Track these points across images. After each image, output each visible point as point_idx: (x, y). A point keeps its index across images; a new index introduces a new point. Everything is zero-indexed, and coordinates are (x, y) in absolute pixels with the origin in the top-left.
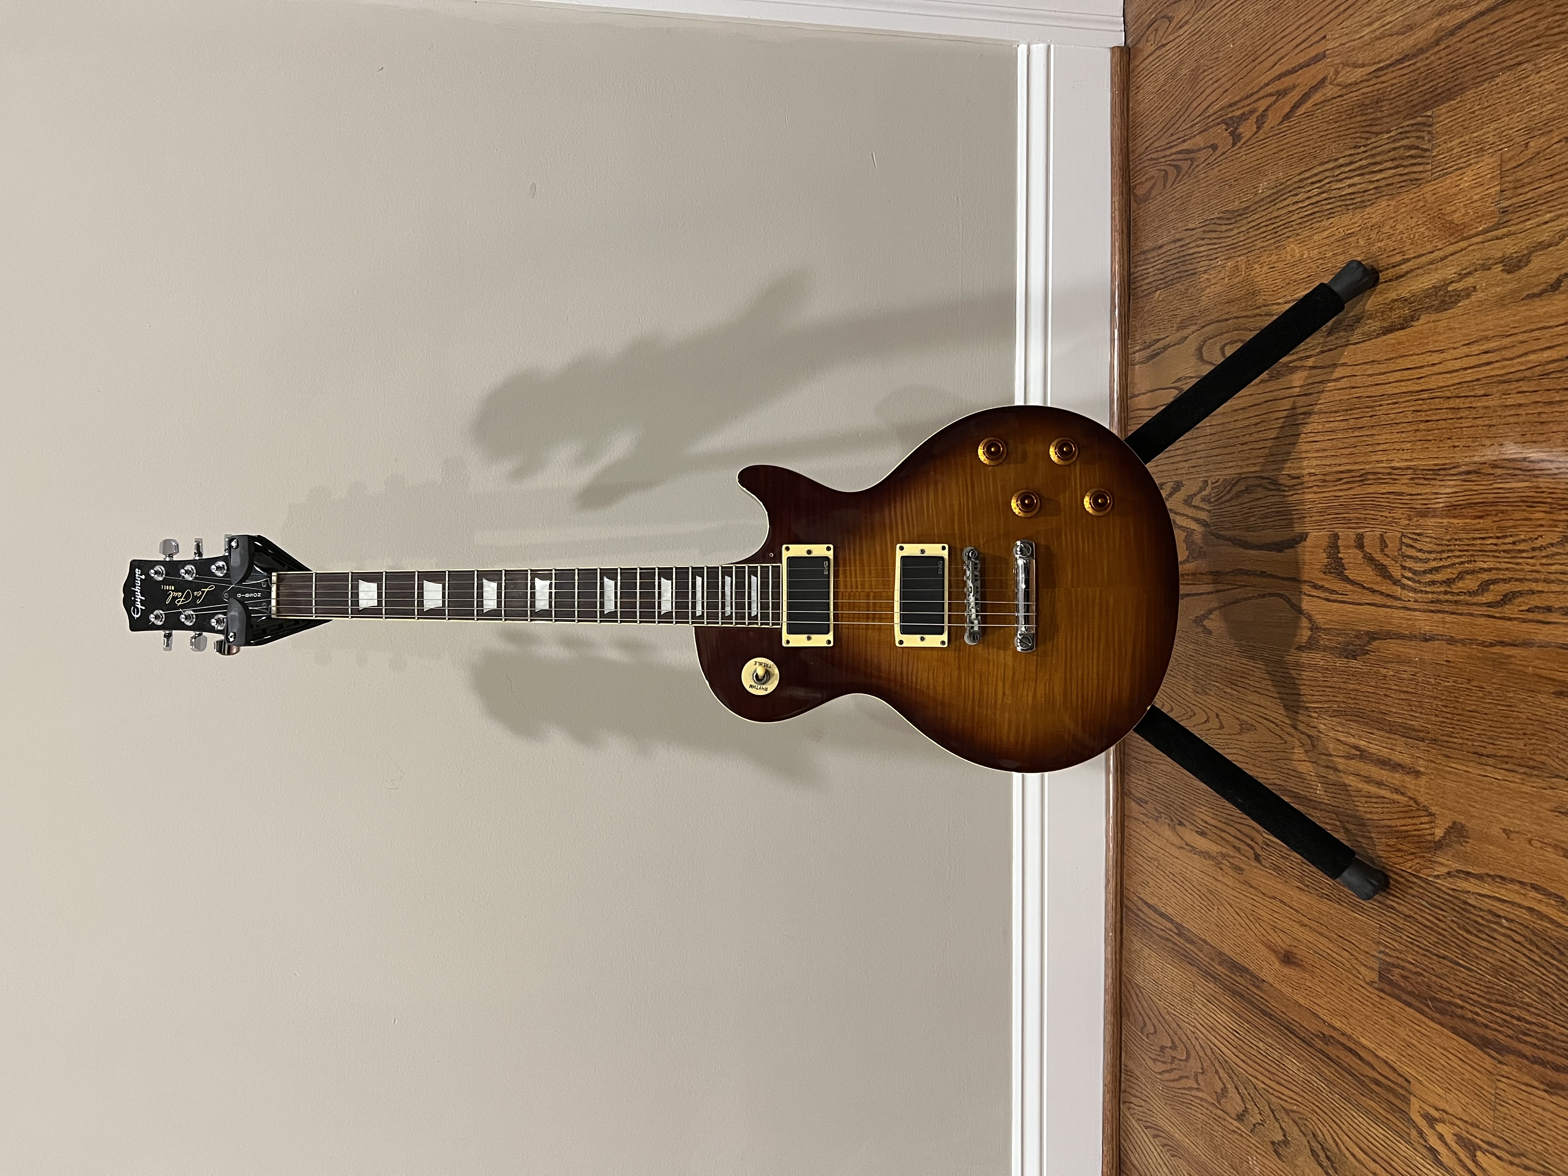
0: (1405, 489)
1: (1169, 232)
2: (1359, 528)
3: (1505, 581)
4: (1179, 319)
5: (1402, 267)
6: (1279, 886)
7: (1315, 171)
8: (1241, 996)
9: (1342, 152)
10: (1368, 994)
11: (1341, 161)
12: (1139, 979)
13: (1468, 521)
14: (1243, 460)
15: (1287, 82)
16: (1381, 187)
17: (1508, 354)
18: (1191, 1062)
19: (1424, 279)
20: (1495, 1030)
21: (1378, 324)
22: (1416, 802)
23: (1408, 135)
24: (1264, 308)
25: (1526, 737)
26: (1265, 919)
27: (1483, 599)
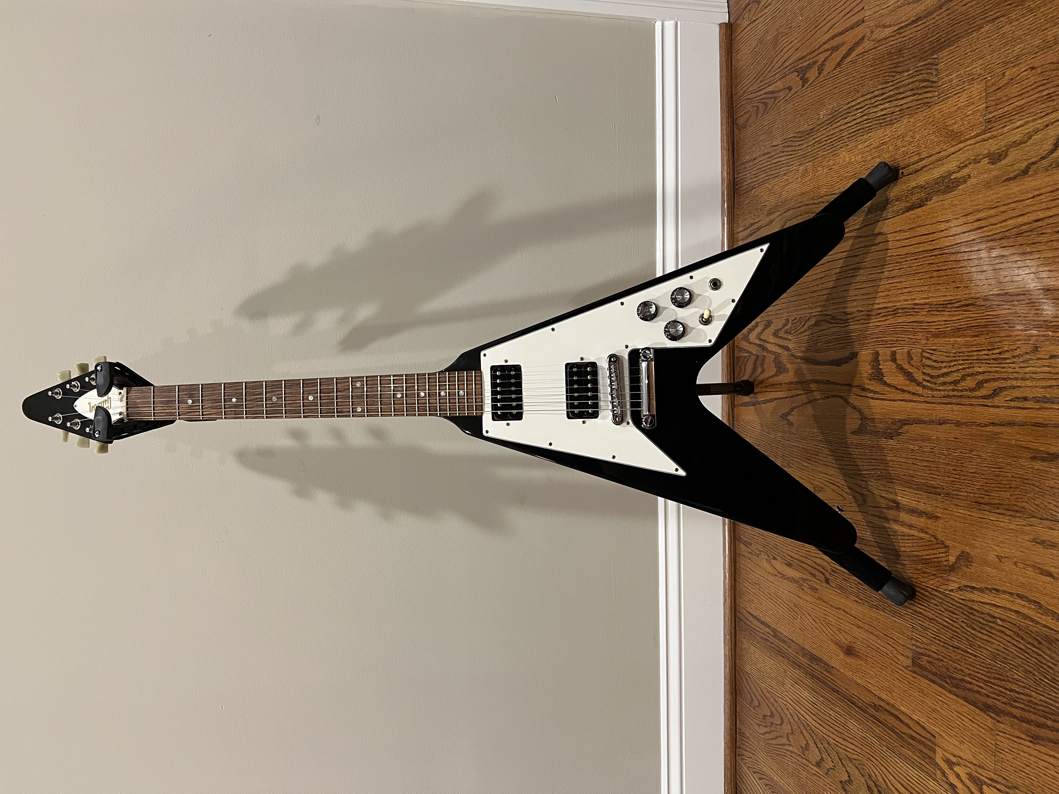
0: (923, 318)
1: (761, 149)
2: (894, 347)
3: (994, 380)
4: (768, 208)
5: (919, 164)
6: (842, 600)
7: (858, 101)
8: (818, 679)
9: (876, 87)
10: (905, 675)
11: (876, 93)
12: (748, 668)
13: (968, 339)
14: (812, 304)
15: (838, 40)
16: (904, 109)
17: (992, 221)
18: (784, 726)
19: (934, 171)
20: (994, 699)
21: (903, 204)
22: (935, 538)
23: (921, 72)
24: (825, 198)
25: (1012, 490)
26: (834, 624)
27: (979, 393)
